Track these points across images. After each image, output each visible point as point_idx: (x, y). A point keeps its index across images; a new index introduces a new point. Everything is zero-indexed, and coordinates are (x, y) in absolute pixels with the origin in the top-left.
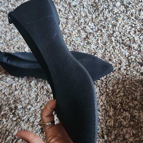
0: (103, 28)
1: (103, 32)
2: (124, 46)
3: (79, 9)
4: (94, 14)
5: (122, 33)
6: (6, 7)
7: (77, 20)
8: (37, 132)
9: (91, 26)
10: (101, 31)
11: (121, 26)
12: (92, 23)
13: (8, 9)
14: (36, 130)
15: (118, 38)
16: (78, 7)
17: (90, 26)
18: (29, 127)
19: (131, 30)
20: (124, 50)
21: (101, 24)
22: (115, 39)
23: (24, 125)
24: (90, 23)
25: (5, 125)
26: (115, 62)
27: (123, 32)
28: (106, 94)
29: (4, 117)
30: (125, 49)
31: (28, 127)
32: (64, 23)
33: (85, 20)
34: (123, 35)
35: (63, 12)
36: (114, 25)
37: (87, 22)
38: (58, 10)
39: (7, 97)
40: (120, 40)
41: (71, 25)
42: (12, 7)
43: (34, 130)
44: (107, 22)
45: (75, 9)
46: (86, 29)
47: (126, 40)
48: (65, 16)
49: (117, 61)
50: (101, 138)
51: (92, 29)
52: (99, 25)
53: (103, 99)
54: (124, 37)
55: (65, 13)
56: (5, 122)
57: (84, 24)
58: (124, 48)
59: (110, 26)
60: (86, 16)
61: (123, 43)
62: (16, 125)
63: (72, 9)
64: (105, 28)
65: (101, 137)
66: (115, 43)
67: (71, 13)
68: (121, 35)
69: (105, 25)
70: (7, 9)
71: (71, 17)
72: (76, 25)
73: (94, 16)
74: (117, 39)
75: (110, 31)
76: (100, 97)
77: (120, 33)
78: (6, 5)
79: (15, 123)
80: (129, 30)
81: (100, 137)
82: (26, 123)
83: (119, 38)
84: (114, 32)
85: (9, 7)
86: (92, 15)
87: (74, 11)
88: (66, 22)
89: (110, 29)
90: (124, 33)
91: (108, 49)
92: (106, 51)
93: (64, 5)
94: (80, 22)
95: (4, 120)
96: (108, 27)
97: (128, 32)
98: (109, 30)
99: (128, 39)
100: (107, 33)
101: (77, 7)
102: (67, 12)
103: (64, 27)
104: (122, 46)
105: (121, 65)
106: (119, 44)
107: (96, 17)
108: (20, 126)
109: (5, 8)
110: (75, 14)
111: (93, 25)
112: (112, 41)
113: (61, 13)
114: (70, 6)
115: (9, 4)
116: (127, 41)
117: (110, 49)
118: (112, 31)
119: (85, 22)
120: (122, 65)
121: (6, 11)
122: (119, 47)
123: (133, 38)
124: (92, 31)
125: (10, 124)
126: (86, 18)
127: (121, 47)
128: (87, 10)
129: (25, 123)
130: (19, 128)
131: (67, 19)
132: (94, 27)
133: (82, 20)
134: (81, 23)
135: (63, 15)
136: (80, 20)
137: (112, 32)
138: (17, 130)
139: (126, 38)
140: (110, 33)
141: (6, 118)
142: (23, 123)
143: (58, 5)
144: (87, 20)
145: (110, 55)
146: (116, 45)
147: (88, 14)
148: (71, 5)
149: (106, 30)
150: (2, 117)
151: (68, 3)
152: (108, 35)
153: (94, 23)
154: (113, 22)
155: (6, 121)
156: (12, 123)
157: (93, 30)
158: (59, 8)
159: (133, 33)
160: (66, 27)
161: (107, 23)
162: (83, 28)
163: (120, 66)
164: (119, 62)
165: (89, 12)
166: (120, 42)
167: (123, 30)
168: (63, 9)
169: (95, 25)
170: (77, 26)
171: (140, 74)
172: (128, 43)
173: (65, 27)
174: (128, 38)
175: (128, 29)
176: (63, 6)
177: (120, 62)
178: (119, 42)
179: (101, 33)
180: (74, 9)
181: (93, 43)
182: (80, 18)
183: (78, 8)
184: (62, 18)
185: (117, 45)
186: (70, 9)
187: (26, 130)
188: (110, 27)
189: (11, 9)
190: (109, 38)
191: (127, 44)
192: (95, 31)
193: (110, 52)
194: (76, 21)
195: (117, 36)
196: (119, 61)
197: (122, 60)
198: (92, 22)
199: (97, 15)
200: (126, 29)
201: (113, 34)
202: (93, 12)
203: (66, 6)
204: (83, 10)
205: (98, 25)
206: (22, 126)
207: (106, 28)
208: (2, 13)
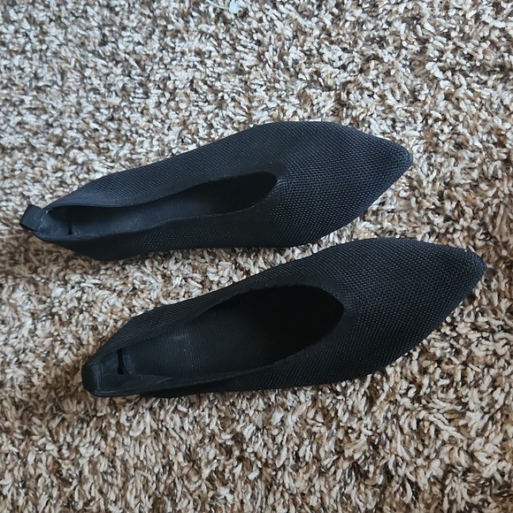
0: (382, 47)
1: (386, 60)
2: (484, 78)
3: (264, 18)
4: (323, 11)
5: (453, 34)
6: (18, 129)
7: (276, 59)
8: (346, 484)
9: (335, 58)
10: (376, 57)
11: (437, 12)
12: (333, 47)
13: (30, 130)
14: (338, 479)
15: (449, 57)
16: (255, 12)
17: (331, 62)
18: (314, 480)
19: (480, 8)
20: (491, 91)
21: (365, 34)
22: (441, 64)
23: (295, 481)
24: (324, 50)
25: (233, 505)
26: (480, 146)
27: (458, 29)
28: (504, 266)
29: (217, 483)
30: (490, 83)
31: (310, 480)
32: (239, 93)
33: (305, 48)
34: (462, 39)
35: (214, 54)
36: (414, 18)
37: (315, 52)
38: (193, 54)
39: (191, 419)
40: (458, 63)
41: (264, 88)
42: (38, 117)
43: (332, 483)
44: (381, 19)
45: (250, 24)
46: (324, 75)
47: (480, 51)
48: (230, 65)
49: (485, 138)
51: (344, 67)
52: (361, 43)
53: (503, 289)
54: (470, 45)
55: (224, 56)
56: (230, 498)
57: (308, 63)
58: (485, 83)
59: (401, 27)
60: (299, 32)
61: (473, 68)
62: (268, 489)
63: (240, 30)
64: (388, 44)
66: (447, 79)
67: (245, 47)
68: (454, 44)
69: (382, 33)
70: (26, 134)
71: (250, 60)
72: (281, 79)
73: (328, 20)
74: (448, 61)
75: (410, 47)
76: (489, 287)
77: (448, 37)
78: (14, 120)
79: (261, 485)
80: (470, 9)
82: (297, 471)
83: (451, 56)
84: (423, 42)
85: (27, 124)
86: (317, 16)
87: (250, 34)
88: (242, 84)
89: (406, 39)
90: (461, 31)
91: (432, 112)
92: (430, 122)
93: (203, 27)
94: (290, 63)
95: (224, 491)
96: (395, 34)
97: (473, 20)
98: (404, 44)
99: (485, 45)
100: (401, 58)
101: (251, 14)
102: (228, 51)
103: (245, 107)
104: (477, 79)
105: (505, 147)
106: (462, 78)
107: (336, 19)
108: (281, 488)
109: (17, 133)
110: (259, 43)
111: (340, 53)
112: (436, 78)
113: (209, 62)
114: (226, 22)
115: (23, 112)
116: (485, 52)
117: (439, 109)
118: (416, 43)
119: (308, 54)
120: (508, 146)
121: (27, 140)
122: (468, 85)
123: (502, 34)
124: (346, 74)
125: (249, 496)
126: (304, 41)
127: (475, 86)
128: (293, 9)
129: (294, 473)
130: (282, 495)
131: (240, 71)
132: (346, 55)
133: (295, 53)
134: (296, 62)
135: (220, 65)
136: (288, 54)
137: (416, 47)
138: (281, 505)
139: (477, 43)
140: (414, 54)
141: (225, 484)
142: (286, 474)
143: (183, 39)
144: (311, 43)
145: (451, 127)
146: (454, 83)
147: (300, 20)
148: (230, 16)
149: (391, 48)
150: (213, 485)
151: (213, 15)
152: (408, 63)
153: (339, 42)
154: (401, 8)
155: (232, 492)
156: (253, 489)
157: (349, 69)
158: (193, 48)
159: (492, 13)
160: (255, 104)
161: (383, 21)
162: (311, 76)
163: (505, 150)
164: (496, 140)
165: (301, 13)
166: (464, 68)
167: (453, 21)
168: (208, 47)
169: (344, 50)
170: (286, 82)
172: (492, 58)
173: (247, 103)
174: (484, 39)
175: (469, 6)
176: (202, 33)
177: (499, 139)
178: (461, 70)
179: (380, 67)
180: (246, 26)
181: (375, 116)
182: (283, 47)
183: (260, 15)
184: (223, 77)
185: (457, 82)
186: (231, 35)
187: (306, 492)
188: (402, 32)
189: (38, 127)
190: (418, 70)
191: (491, 63)
192: (355, 69)
193: (445, 120)
194: (275, 66)
195: (442, 52)
196: (493, 136)
197: (501, 130)
198: (332, 43)
199: (336, 11)
200: (461, 13)
201: (423, 51)
202: (315, 6)
203: (213, 28)
204: (279, 15)
205: (356, 43)
206: (287, 486)
207: (390, 41)
208: (18, 154)
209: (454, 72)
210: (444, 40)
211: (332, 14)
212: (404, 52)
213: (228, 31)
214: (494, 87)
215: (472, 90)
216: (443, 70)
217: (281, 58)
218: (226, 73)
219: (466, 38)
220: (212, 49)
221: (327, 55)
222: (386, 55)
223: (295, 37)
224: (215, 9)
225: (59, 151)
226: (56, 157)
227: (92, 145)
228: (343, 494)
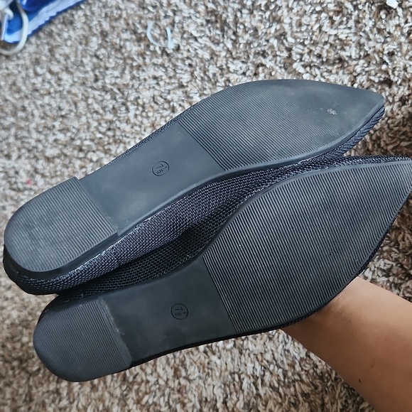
0: (265, 57)
1: (268, 66)
2: (330, 68)
3: (190, 50)
4: (225, 40)
5: (306, 42)
6: (55, 144)
7: (202, 75)
8: (286, 343)
9: (238, 68)
10: (262, 65)
11: (295, 29)
12: (235, 62)
13: (61, 144)
14: (280, 341)
15: (306, 57)
16: (184, 46)
17: (235, 72)
18: (266, 344)
19: (321, 22)
20: (335, 76)
21: (253, 51)
22: (302, 63)
23: (255, 345)
24: (230, 65)
25: (221, 366)
27: (309, 38)
29: (209, 353)
30: (334, 71)
31: (265, 344)
32: (183, 101)
33: (218, 65)
34: (313, 44)
35: (164, 77)
36: (281, 35)
37: (224, 67)
38: (152, 79)
40: (312, 62)
41: (198, 95)
42: (65, 135)
43: (277, 344)
44: (261, 39)
45: (182, 54)
46: (232, 81)
47: (324, 51)
48: (174, 83)
50: (407, 281)
51: (244, 74)
52: (251, 57)
54: (318, 48)
55: (170, 78)
56: (218, 362)
57: (222, 75)
58: (331, 71)
59: (274, 42)
60: (213, 54)
61: (323, 63)
62: (241, 353)
63: (177, 59)
64: (268, 55)
65: (407, 279)
66: (307, 72)
67: (182, 70)
68: (308, 48)
69: (263, 48)
70: (60, 147)
71: (186, 78)
72: (207, 87)
73: (230, 45)
74: (306, 60)
75: (282, 55)
77: (305, 46)
78: (51, 138)
79: (236, 351)
80: (315, 24)
81: (404, 280)
82: (255, 339)
83: (308, 57)
84: (289, 50)
85: (59, 140)
86: (223, 42)
87: (183, 60)
88: (184, 95)
89: (279, 50)
90: (311, 39)
93: (155, 60)
94: (211, 76)
95: (214, 358)
96: (272, 47)
97: (318, 31)
98: (278, 53)
99: (327, 47)
100: (278, 63)
101: (182, 48)
102: (172, 74)
104: (325, 70)
106: (317, 70)
107: (235, 42)
108: (248, 351)
109: (55, 147)
110: (190, 65)
111: (241, 64)
112: (300, 73)
113: (162, 83)
114: (168, 55)
115: (56, 133)
116: (328, 52)
118: (285, 52)
119: (221, 68)
121: (61, 151)
122: (321, 74)
123: (336, 38)
124: (245, 79)
125: (230, 359)
126: (217, 60)
127: (325, 74)
128: (208, 40)
129: (254, 341)
130: (249, 355)
131: (181, 86)
132: (244, 66)
133: (212, 70)
134: (214, 75)
135: (168, 84)
136: (208, 71)
137: (285, 54)
138: (250, 362)
139: (322, 46)
140: (285, 59)
141: (214, 354)
142: (249, 342)
143: (143, 71)
144: (221, 62)
146: (311, 74)
147: (213, 47)
148: (169, 52)
149: (271, 57)
150: (207, 355)
151: (159, 52)
152: (282, 65)
153: (239, 58)
154: (273, 30)
155: (220, 358)
156: (231, 354)
157: (247, 74)
158: (151, 76)
159: (329, 24)
161: (263, 40)
162: (225, 83)
165: (213, 42)
166: (316, 64)
167: (305, 34)
168: (160, 73)
169: (243, 62)
170: (210, 89)
171: (398, 103)
172: (332, 55)
174: (326, 43)
175: (314, 23)
176: (154, 64)
178: (315, 66)
179: (266, 70)
180: (180, 56)
182: (205, 67)
183: (186, 48)
184: (171, 92)
185: (314, 74)
186: (173, 63)
187: (263, 352)
188: (275, 46)
189: (66, 141)
190: (289, 69)
191: (332, 58)
192: (251, 74)
194: (202, 79)
195: (302, 55)
198: (234, 59)
199: (233, 37)
200: (310, 28)
201: (290, 56)
202: (221, 36)
203: (160, 61)
204: (199, 45)
205: (248, 57)
206: (251, 349)
207: (269, 53)
208: (57, 161)
209: (311, 67)
210: (301, 47)
211: (232, 39)
212: (278, 58)
213: (170, 61)
214: (337, 73)
215: (324, 77)
216: (305, 66)
217: (205, 73)
218: (173, 89)
219: (315, 44)
220: (162, 74)
221: (232, 67)
222: (268, 62)
223: (212, 58)
224: (160, 48)
225: (81, 155)
226: (80, 159)
227: (101, 148)
228: (285, 350)
